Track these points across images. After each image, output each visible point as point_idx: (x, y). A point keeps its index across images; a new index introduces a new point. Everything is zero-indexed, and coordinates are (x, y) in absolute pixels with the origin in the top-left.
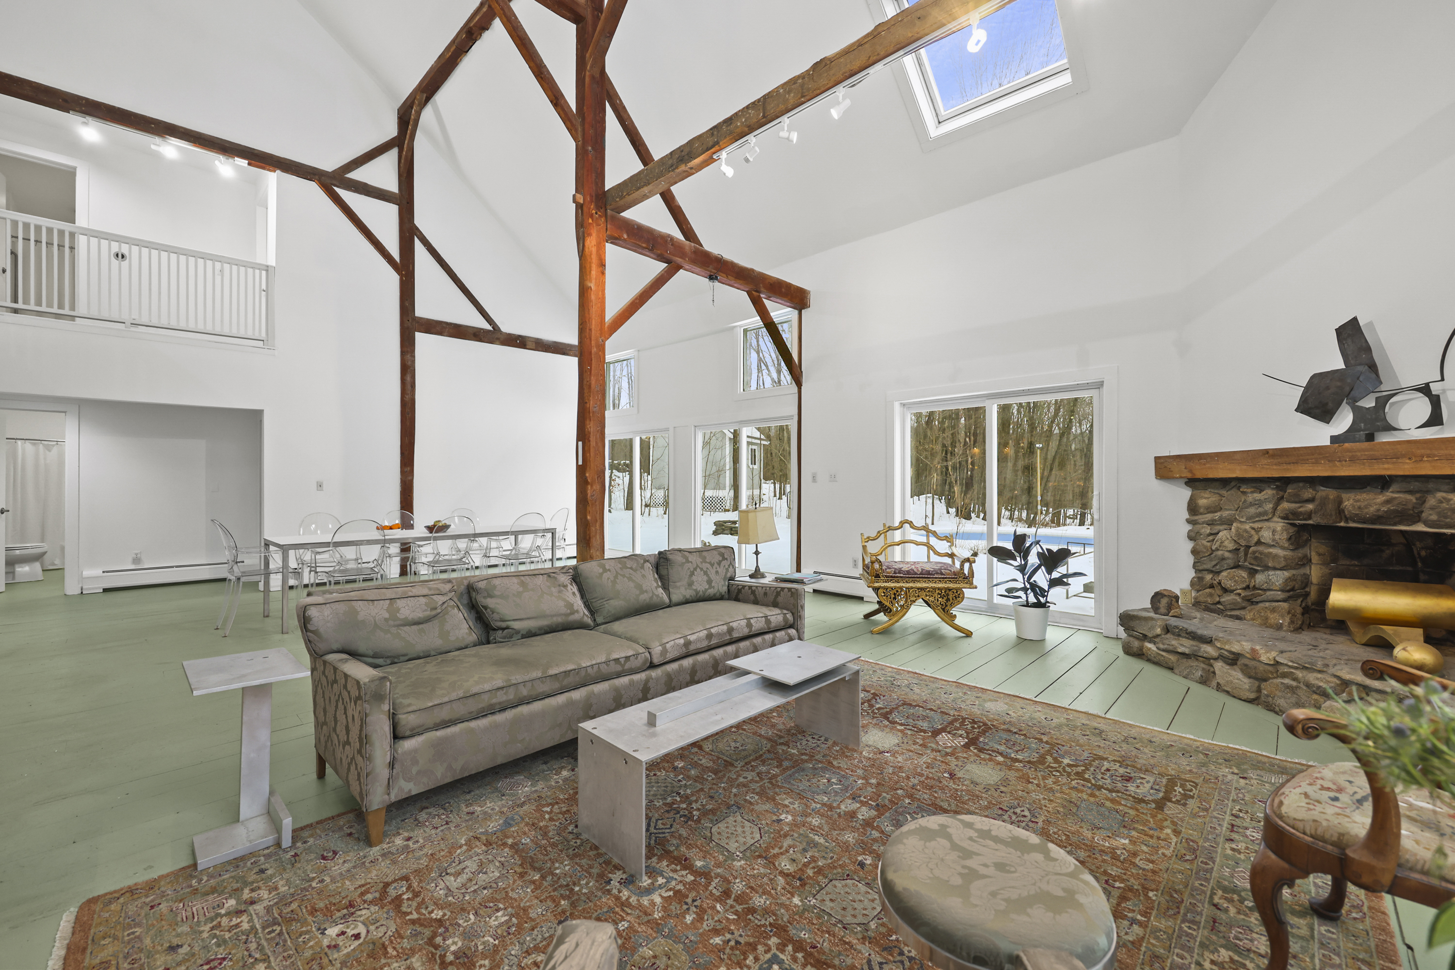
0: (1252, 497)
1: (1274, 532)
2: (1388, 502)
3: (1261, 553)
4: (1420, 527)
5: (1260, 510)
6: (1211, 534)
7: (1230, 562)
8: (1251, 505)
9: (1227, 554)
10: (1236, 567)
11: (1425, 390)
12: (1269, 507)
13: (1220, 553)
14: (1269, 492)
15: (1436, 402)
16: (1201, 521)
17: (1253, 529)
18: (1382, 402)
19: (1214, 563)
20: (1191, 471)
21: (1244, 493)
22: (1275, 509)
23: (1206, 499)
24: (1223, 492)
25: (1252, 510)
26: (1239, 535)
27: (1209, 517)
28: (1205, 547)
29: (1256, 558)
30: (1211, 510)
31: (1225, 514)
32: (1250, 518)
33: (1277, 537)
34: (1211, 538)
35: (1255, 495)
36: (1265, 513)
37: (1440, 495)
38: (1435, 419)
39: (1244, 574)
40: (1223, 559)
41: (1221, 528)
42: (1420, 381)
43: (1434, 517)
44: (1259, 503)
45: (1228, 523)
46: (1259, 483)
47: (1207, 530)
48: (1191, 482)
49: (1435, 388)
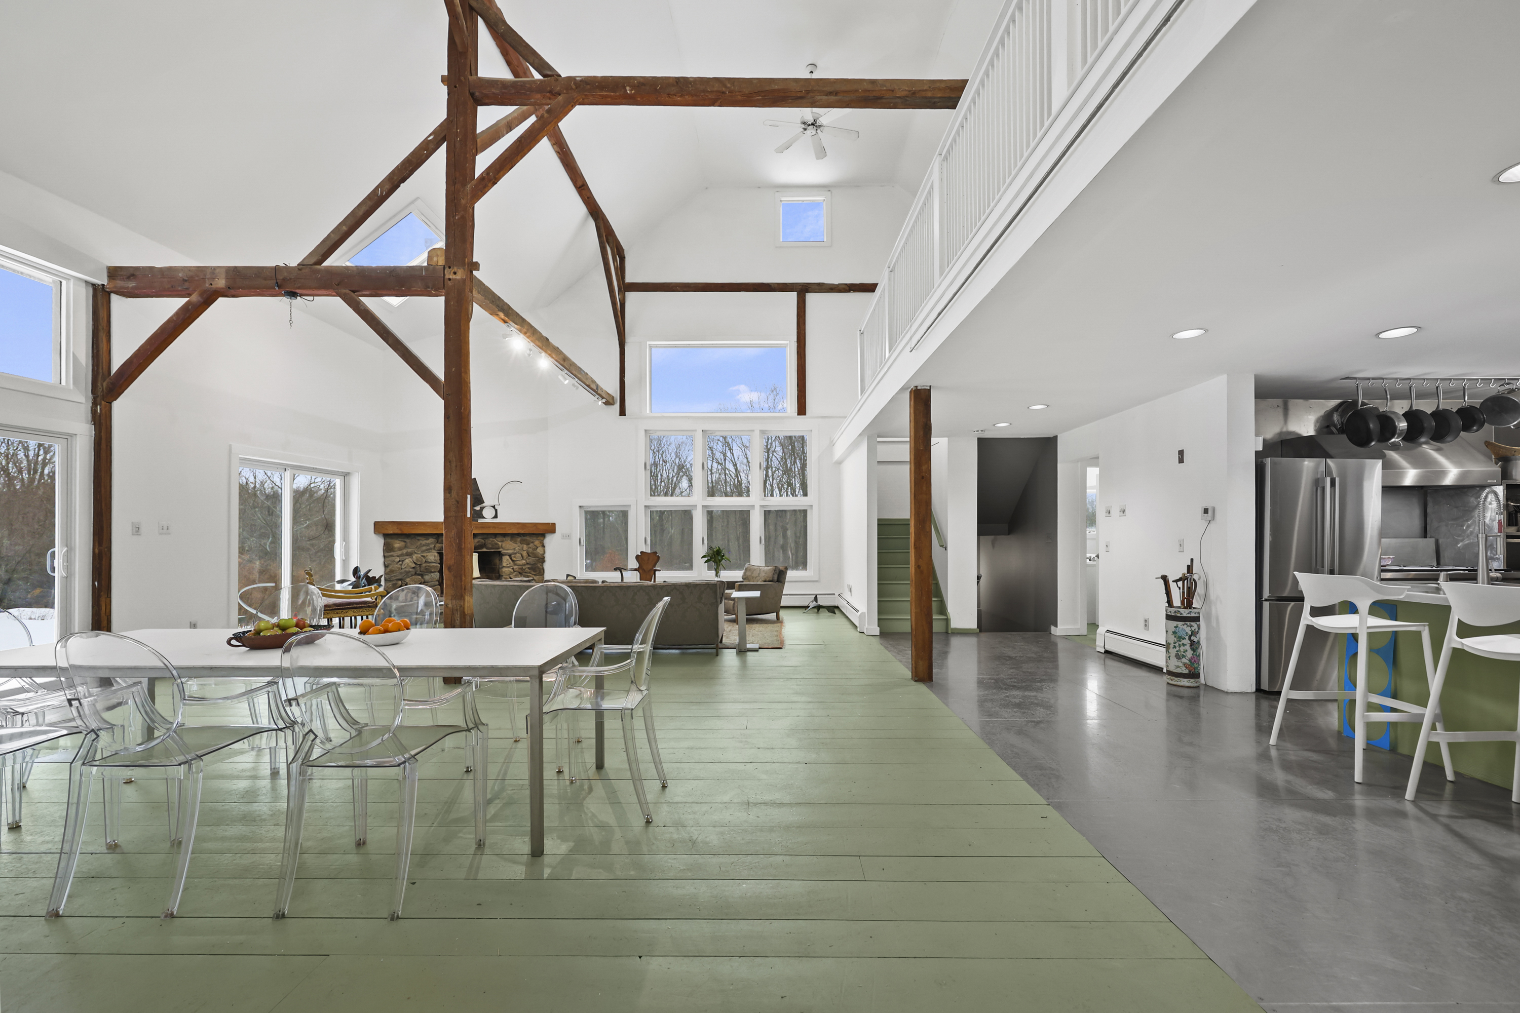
0: (424, 542)
1: (435, 556)
2: (478, 542)
3: (429, 566)
4: (485, 550)
5: (428, 547)
6: (399, 561)
7: (413, 573)
8: (424, 545)
9: (411, 570)
10: (416, 574)
11: (494, 507)
12: (432, 546)
13: (407, 569)
14: (431, 540)
15: (496, 511)
16: (395, 555)
17: (422, 556)
18: (482, 508)
19: (404, 575)
20: (401, 530)
21: (418, 540)
22: (434, 547)
23: (397, 544)
24: (408, 541)
25: (424, 548)
26: (417, 560)
27: (399, 553)
28: (398, 568)
29: (426, 569)
30: (400, 549)
31: (409, 550)
32: (423, 552)
33: (436, 558)
34: (401, 563)
35: (426, 541)
36: (431, 549)
37: (491, 539)
38: (496, 517)
39: (420, 577)
40: (410, 572)
41: (407, 557)
42: (493, 504)
43: (490, 546)
44: (428, 545)
45: (409, 555)
46: (427, 536)
47: (398, 559)
48: (386, 536)
49: (496, 507)
